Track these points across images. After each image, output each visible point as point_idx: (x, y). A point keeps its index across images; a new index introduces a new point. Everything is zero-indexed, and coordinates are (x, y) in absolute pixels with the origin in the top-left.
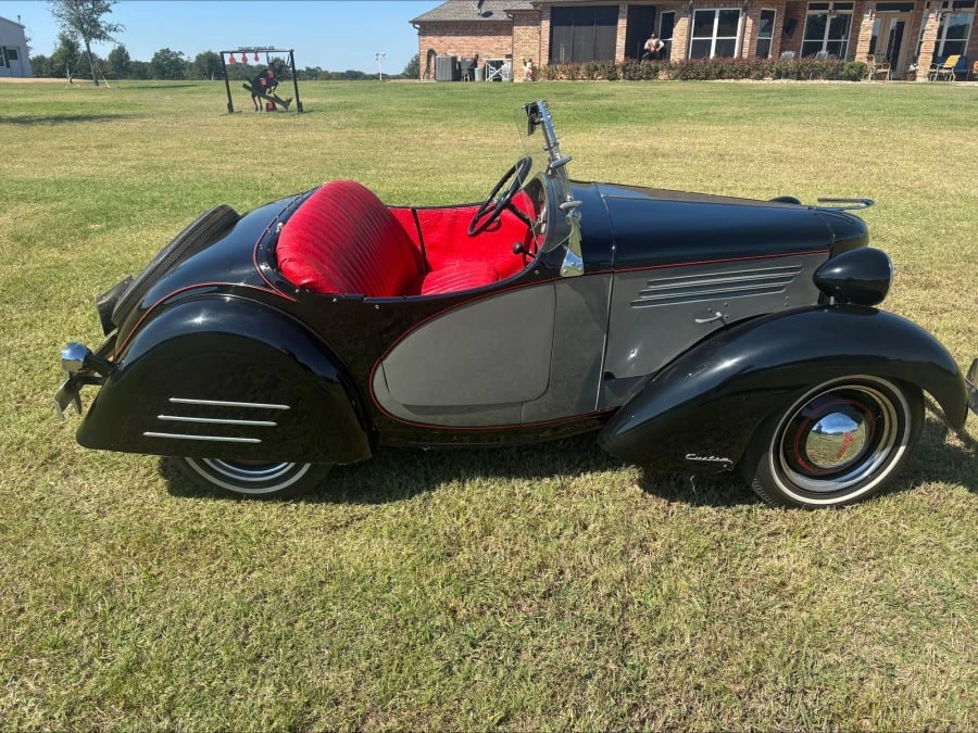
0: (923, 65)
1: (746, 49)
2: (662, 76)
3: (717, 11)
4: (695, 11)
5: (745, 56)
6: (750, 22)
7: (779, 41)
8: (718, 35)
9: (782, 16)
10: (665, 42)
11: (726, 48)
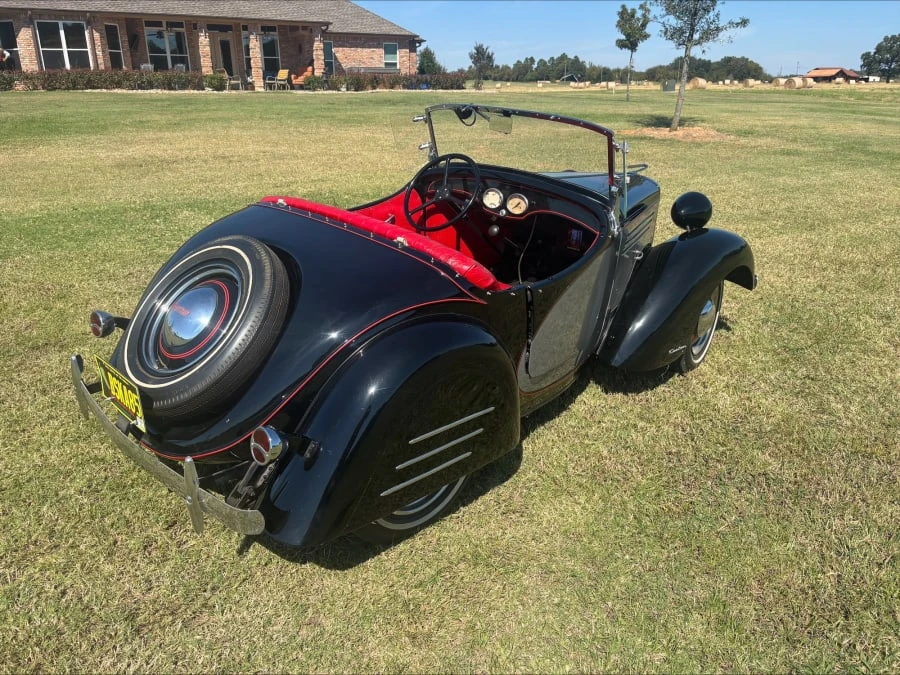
0: (257, 77)
1: (100, 61)
2: (20, 86)
3: (61, 24)
4: (35, 22)
5: (102, 67)
6: (97, 35)
7: (129, 54)
8: (68, 47)
9: (125, 31)
10: (10, 52)
11: (79, 59)
